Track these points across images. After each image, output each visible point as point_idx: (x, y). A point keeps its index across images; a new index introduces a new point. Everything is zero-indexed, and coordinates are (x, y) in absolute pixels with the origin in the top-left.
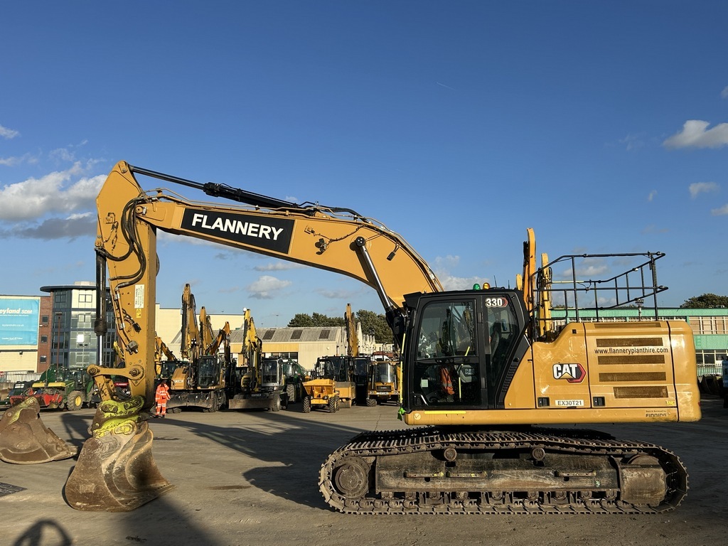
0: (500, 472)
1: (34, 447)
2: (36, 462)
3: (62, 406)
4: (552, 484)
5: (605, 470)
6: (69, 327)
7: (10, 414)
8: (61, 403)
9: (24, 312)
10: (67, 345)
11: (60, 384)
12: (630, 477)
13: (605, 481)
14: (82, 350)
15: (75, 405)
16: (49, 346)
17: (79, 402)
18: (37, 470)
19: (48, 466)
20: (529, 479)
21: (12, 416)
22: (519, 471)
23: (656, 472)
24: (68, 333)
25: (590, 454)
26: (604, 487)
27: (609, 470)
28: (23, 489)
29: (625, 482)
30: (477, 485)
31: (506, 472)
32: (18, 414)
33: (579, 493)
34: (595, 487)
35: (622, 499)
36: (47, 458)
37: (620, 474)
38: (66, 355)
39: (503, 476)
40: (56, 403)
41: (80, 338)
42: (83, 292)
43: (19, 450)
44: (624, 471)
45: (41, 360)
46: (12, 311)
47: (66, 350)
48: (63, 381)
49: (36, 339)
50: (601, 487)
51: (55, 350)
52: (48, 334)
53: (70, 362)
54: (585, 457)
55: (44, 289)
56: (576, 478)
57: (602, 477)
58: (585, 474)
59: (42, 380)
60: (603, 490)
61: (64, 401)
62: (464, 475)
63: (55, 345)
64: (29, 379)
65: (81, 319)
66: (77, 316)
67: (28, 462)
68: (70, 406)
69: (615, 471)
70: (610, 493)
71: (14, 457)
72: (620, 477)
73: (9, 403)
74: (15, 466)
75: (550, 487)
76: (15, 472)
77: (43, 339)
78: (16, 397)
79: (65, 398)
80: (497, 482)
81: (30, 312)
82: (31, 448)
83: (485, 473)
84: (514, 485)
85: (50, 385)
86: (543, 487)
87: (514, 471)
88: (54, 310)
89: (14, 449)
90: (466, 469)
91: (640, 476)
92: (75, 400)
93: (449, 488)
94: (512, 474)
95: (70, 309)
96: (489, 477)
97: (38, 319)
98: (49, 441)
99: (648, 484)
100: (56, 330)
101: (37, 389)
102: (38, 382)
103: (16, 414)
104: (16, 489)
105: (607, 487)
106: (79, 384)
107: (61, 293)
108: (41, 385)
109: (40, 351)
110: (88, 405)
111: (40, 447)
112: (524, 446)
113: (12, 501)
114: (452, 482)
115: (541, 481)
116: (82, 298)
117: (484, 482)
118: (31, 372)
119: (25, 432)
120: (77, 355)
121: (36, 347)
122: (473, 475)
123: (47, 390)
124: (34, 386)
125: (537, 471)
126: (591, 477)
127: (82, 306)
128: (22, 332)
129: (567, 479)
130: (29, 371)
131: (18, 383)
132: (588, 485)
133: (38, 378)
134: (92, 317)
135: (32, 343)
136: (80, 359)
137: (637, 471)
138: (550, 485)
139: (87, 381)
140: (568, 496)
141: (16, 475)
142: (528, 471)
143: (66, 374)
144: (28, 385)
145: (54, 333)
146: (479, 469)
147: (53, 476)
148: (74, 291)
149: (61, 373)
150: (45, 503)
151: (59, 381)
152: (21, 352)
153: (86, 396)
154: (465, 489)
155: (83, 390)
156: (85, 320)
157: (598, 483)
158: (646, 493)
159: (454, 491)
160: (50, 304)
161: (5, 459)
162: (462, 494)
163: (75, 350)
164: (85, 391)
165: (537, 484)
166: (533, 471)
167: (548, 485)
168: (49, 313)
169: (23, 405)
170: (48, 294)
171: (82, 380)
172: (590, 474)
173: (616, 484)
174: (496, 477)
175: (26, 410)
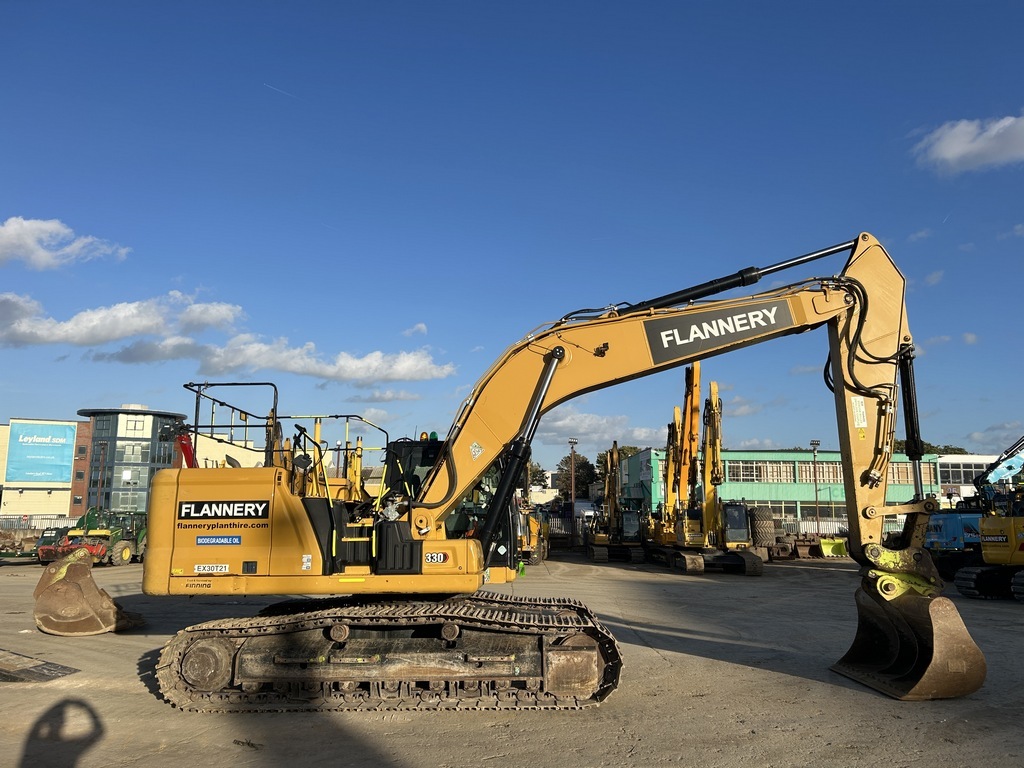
0: (397, 656)
1: (84, 614)
2: (87, 633)
3: (106, 560)
4: (462, 671)
5: (527, 653)
6: (112, 460)
7: (53, 570)
8: (104, 556)
9: (55, 440)
10: (109, 482)
11: (103, 532)
12: (556, 662)
13: (526, 667)
14: (129, 490)
15: (122, 559)
16: (87, 484)
17: (127, 555)
18: (89, 645)
19: (103, 639)
20: (433, 665)
21: (55, 573)
22: (421, 655)
23: (589, 656)
24: (111, 469)
25: (518, 633)
26: (524, 675)
27: (532, 654)
28: (76, 671)
29: (550, 669)
30: (367, 673)
31: (405, 655)
32: (64, 571)
33: (493, 683)
34: (514, 675)
35: (546, 690)
36: (100, 628)
37: (544, 658)
38: (108, 496)
39: (400, 661)
40: (97, 556)
41: (127, 475)
42: (132, 417)
43: (65, 618)
44: (550, 654)
45: (76, 501)
46: (40, 440)
47: (107, 490)
48: (107, 528)
49: (70, 475)
50: (520, 675)
51: (94, 489)
52: (86, 470)
53: (112, 504)
54: (511, 637)
55: (82, 413)
56: (492, 664)
57: (522, 662)
58: (499, 659)
59: (79, 525)
60: (522, 679)
61: (109, 554)
62: (348, 660)
63: (94, 483)
64: (61, 524)
65: (129, 451)
66: (124, 447)
67: (76, 634)
68: (115, 560)
69: (539, 654)
70: (531, 681)
71: (57, 626)
72: (544, 662)
73: (37, 555)
74: (58, 639)
75: (458, 675)
76: (60, 647)
77: (79, 475)
78: (46, 547)
79: (110, 549)
80: (392, 669)
81: (62, 441)
82: (80, 615)
83: (377, 657)
84: (413, 672)
85: (92, 533)
86: (448, 675)
87: (415, 655)
88: (94, 439)
89: (58, 617)
90: (356, 652)
91: (568, 660)
92: (121, 552)
93: (330, 676)
94: (413, 658)
95: (115, 438)
96: (383, 662)
97: (73, 451)
98: (104, 605)
99: (577, 671)
100: (97, 464)
101: (73, 538)
102: (73, 528)
103: (61, 570)
104: (67, 671)
105: (528, 675)
106: (128, 532)
107: (105, 418)
108: (79, 532)
109: (75, 490)
110: (139, 559)
111: (92, 613)
112: (436, 622)
113: (64, 687)
114: (335, 669)
115: (447, 667)
116: (131, 425)
117: (375, 668)
118: (61, 516)
119: (73, 593)
120: (121, 496)
121: (70, 486)
122: (360, 660)
123: (86, 539)
124: (71, 533)
125: (443, 654)
126: (509, 663)
127: (130, 434)
128: (52, 465)
129: (480, 664)
130: (60, 516)
131: (47, 529)
132: (505, 672)
133: (74, 523)
134: (143, 448)
135: (64, 479)
136: (125, 501)
137: (565, 654)
138: (458, 672)
139: (139, 529)
140: (447, 688)
141: (62, 651)
142: (432, 655)
143: (112, 520)
144: (62, 532)
145: (94, 467)
146: (369, 652)
147: (111, 653)
148: (121, 416)
149: (104, 518)
150: (109, 691)
151: (102, 528)
152: (50, 490)
153: (137, 548)
154: (350, 679)
155: (133, 539)
156: (132, 452)
157: (517, 670)
158: (575, 683)
159: (336, 681)
160: (89, 432)
161: (46, 629)
162: (346, 684)
163: (119, 490)
164: (135, 541)
165: (441, 671)
166: (439, 654)
167: (456, 672)
168: (88, 444)
169: (71, 558)
170: (87, 419)
171: (132, 528)
172: (506, 659)
173: (539, 671)
174: (391, 662)
175: (75, 565)
